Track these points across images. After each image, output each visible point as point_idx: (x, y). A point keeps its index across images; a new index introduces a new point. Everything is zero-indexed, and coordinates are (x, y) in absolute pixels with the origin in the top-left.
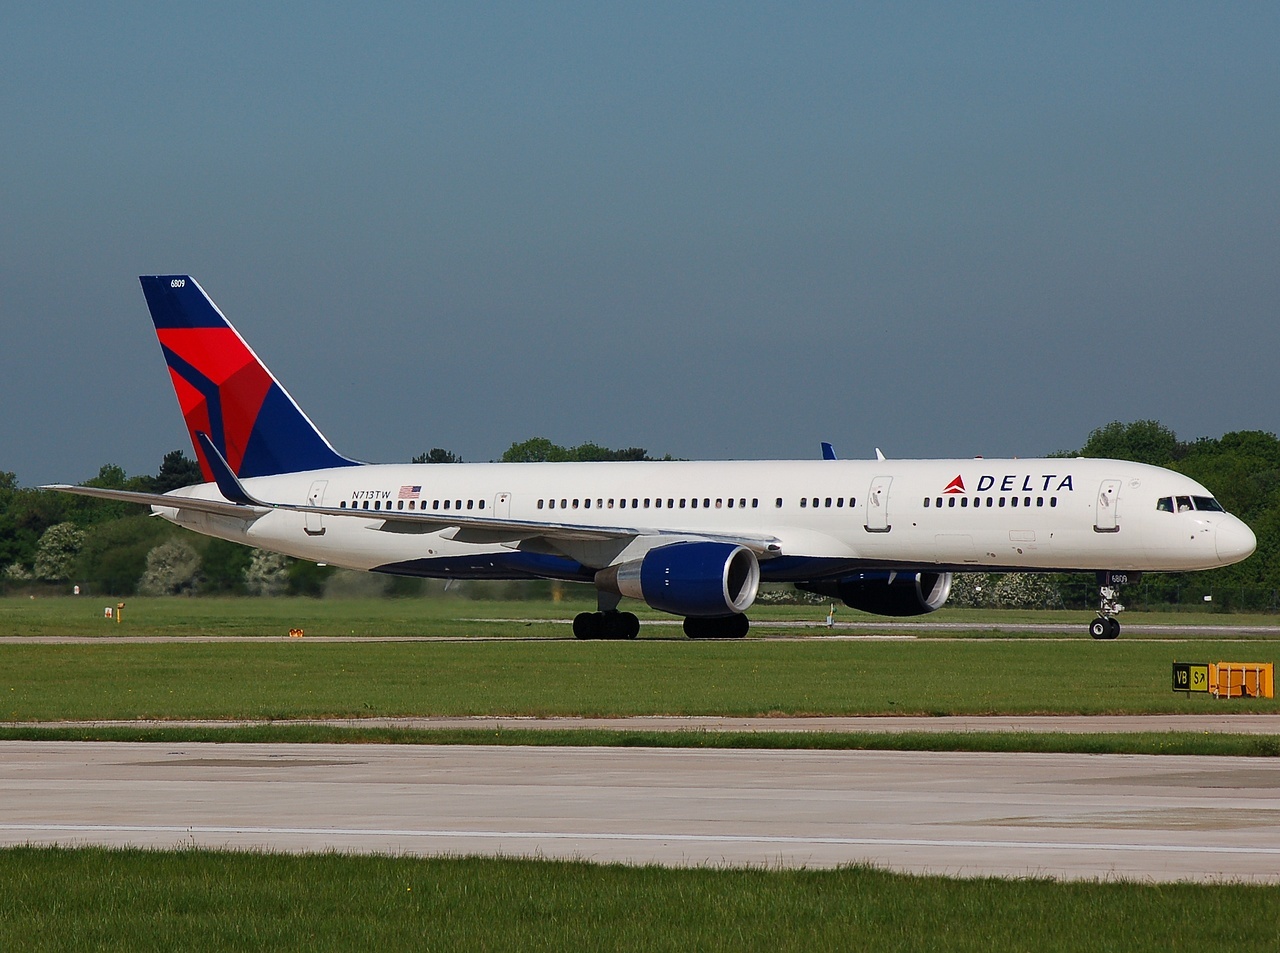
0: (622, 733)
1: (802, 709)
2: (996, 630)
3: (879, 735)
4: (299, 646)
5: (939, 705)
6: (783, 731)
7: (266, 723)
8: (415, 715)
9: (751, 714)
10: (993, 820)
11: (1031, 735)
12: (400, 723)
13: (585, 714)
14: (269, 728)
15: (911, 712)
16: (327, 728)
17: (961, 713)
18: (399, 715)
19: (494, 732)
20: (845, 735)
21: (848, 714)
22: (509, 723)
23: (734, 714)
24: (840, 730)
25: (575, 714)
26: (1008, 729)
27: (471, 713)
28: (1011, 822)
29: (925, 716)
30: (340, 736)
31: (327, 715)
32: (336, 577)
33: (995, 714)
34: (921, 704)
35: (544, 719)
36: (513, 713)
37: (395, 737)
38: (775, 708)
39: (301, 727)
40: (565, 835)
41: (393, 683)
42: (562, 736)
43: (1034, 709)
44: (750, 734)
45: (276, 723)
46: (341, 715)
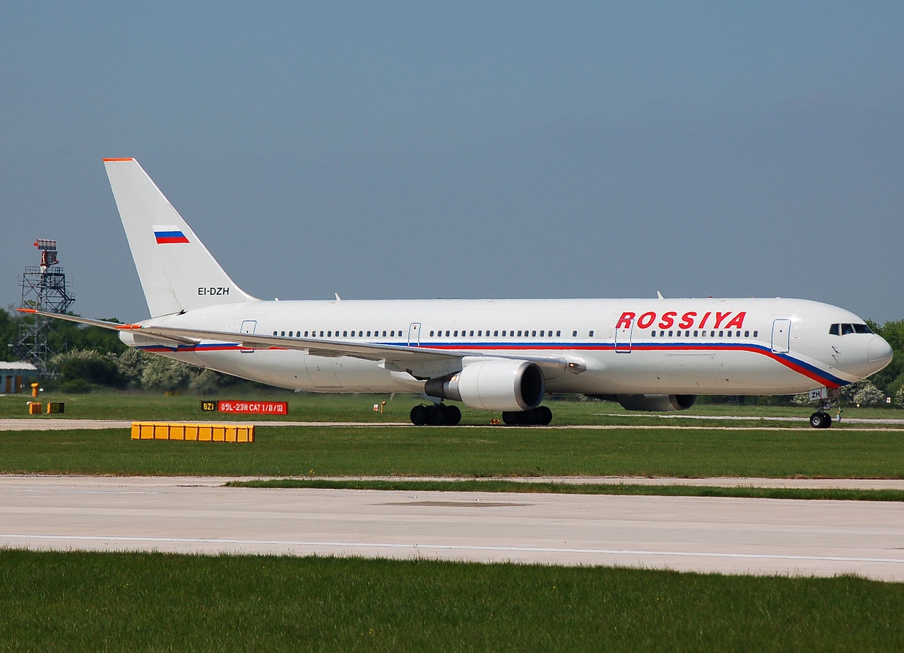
0: (700, 488)
1: (817, 473)
3: (867, 491)
6: (804, 488)
7: (472, 479)
8: (568, 475)
9: (784, 475)
12: (558, 480)
13: (678, 475)
14: (474, 482)
15: (890, 476)
16: (511, 483)
18: (558, 475)
19: (618, 486)
20: (844, 491)
21: (848, 477)
22: (628, 481)
23: (774, 476)
24: (842, 488)
25: (672, 475)
27: (604, 474)
30: (519, 488)
31: (511, 474)
34: (896, 472)
35: (651, 478)
36: (631, 474)
37: (554, 489)
38: (801, 473)
39: (495, 482)
40: (659, 553)
41: (554, 454)
42: (662, 489)
44: (782, 489)
45: (478, 479)
46: (520, 474)
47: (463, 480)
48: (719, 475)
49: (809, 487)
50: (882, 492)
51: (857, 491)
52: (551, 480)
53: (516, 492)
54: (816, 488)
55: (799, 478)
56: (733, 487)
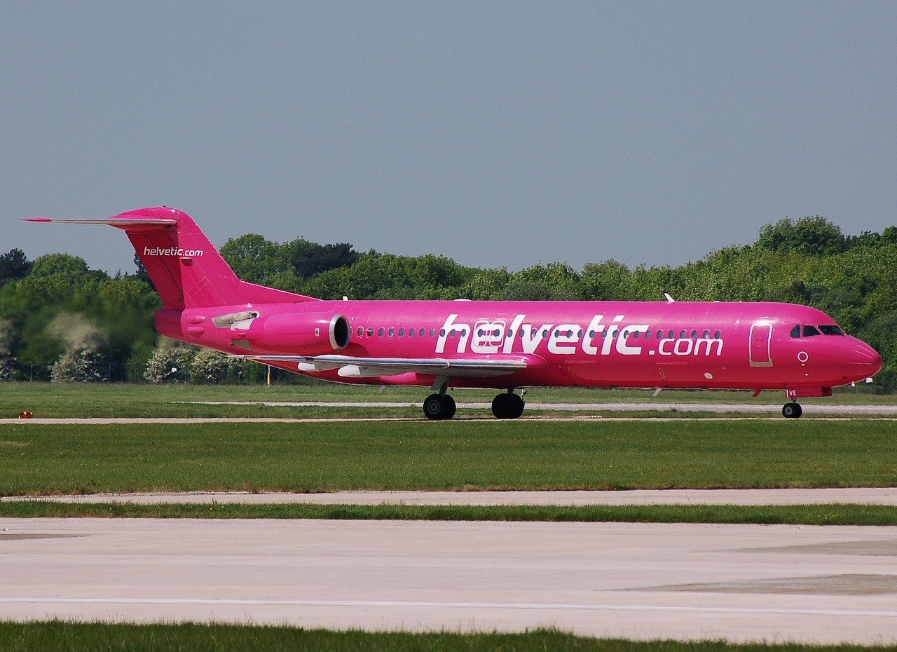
0: (327, 507)
1: (494, 484)
3: (566, 508)
4: (28, 427)
5: (621, 480)
6: (477, 504)
8: (136, 490)
9: (448, 488)
10: (669, 586)
11: (704, 507)
12: (122, 499)
13: (295, 489)
15: (596, 486)
16: (53, 504)
17: (643, 486)
18: (122, 490)
19: (210, 506)
20: (534, 508)
21: (537, 488)
22: (223, 498)
23: (433, 488)
24: (530, 503)
25: (285, 490)
26: (684, 502)
27: (188, 489)
28: (687, 588)
29: (608, 490)
30: (65, 512)
31: (54, 492)
35: (256, 493)
36: (228, 488)
37: (117, 511)
38: (470, 483)
39: (29, 503)
41: (117, 461)
42: (273, 510)
43: (708, 482)
44: (445, 507)
45: (5, 500)
46: (66, 492)
48: (355, 487)
49: (484, 504)
50: (587, 508)
51: (553, 508)
52: (112, 499)
53: (61, 517)
54: (493, 504)
55: (468, 491)
56: (376, 504)
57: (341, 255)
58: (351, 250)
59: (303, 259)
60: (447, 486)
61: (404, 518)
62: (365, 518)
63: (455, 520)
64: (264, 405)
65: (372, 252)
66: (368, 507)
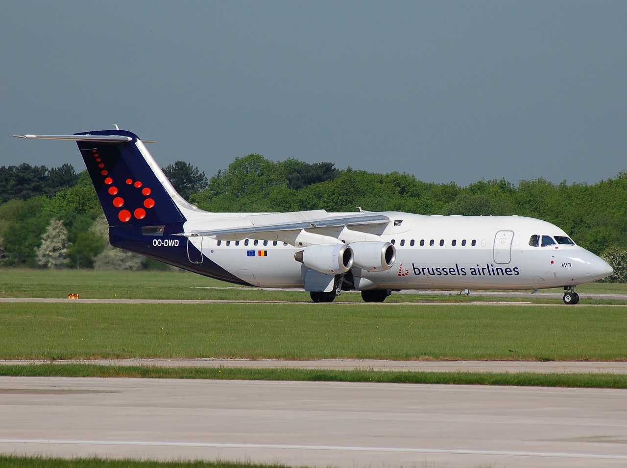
0: (312, 372)
1: (444, 355)
2: (589, 298)
3: (501, 374)
4: (75, 306)
5: (546, 353)
6: (430, 371)
7: (49, 362)
8: (160, 357)
9: (407, 357)
10: (583, 438)
11: (611, 375)
12: (148, 363)
13: (286, 357)
14: (51, 366)
15: (526, 358)
16: (94, 366)
17: (562, 358)
18: (148, 357)
19: (218, 369)
21: (479, 359)
22: (229, 364)
23: (396, 358)
24: (472, 371)
26: (595, 371)
27: (202, 356)
28: (597, 439)
29: (535, 361)
30: (104, 372)
31: (94, 356)
32: (103, 254)
33: (587, 360)
35: (255, 360)
36: (232, 356)
37: (145, 373)
38: (425, 354)
39: (76, 365)
40: (268, 446)
41: (145, 333)
42: (268, 373)
43: (616, 356)
44: (405, 373)
45: (56, 362)
46: (105, 357)
47: (38, 363)
48: (333, 357)
49: (436, 371)
50: (518, 375)
51: (490, 375)
52: (141, 363)
53: (101, 377)
54: (443, 371)
55: (423, 360)
56: (351, 369)
57: (326, 172)
58: (333, 167)
59: (295, 175)
60: (406, 356)
61: (371, 381)
62: (341, 380)
63: (412, 383)
64: (262, 290)
65: (349, 170)
66: (343, 372)
